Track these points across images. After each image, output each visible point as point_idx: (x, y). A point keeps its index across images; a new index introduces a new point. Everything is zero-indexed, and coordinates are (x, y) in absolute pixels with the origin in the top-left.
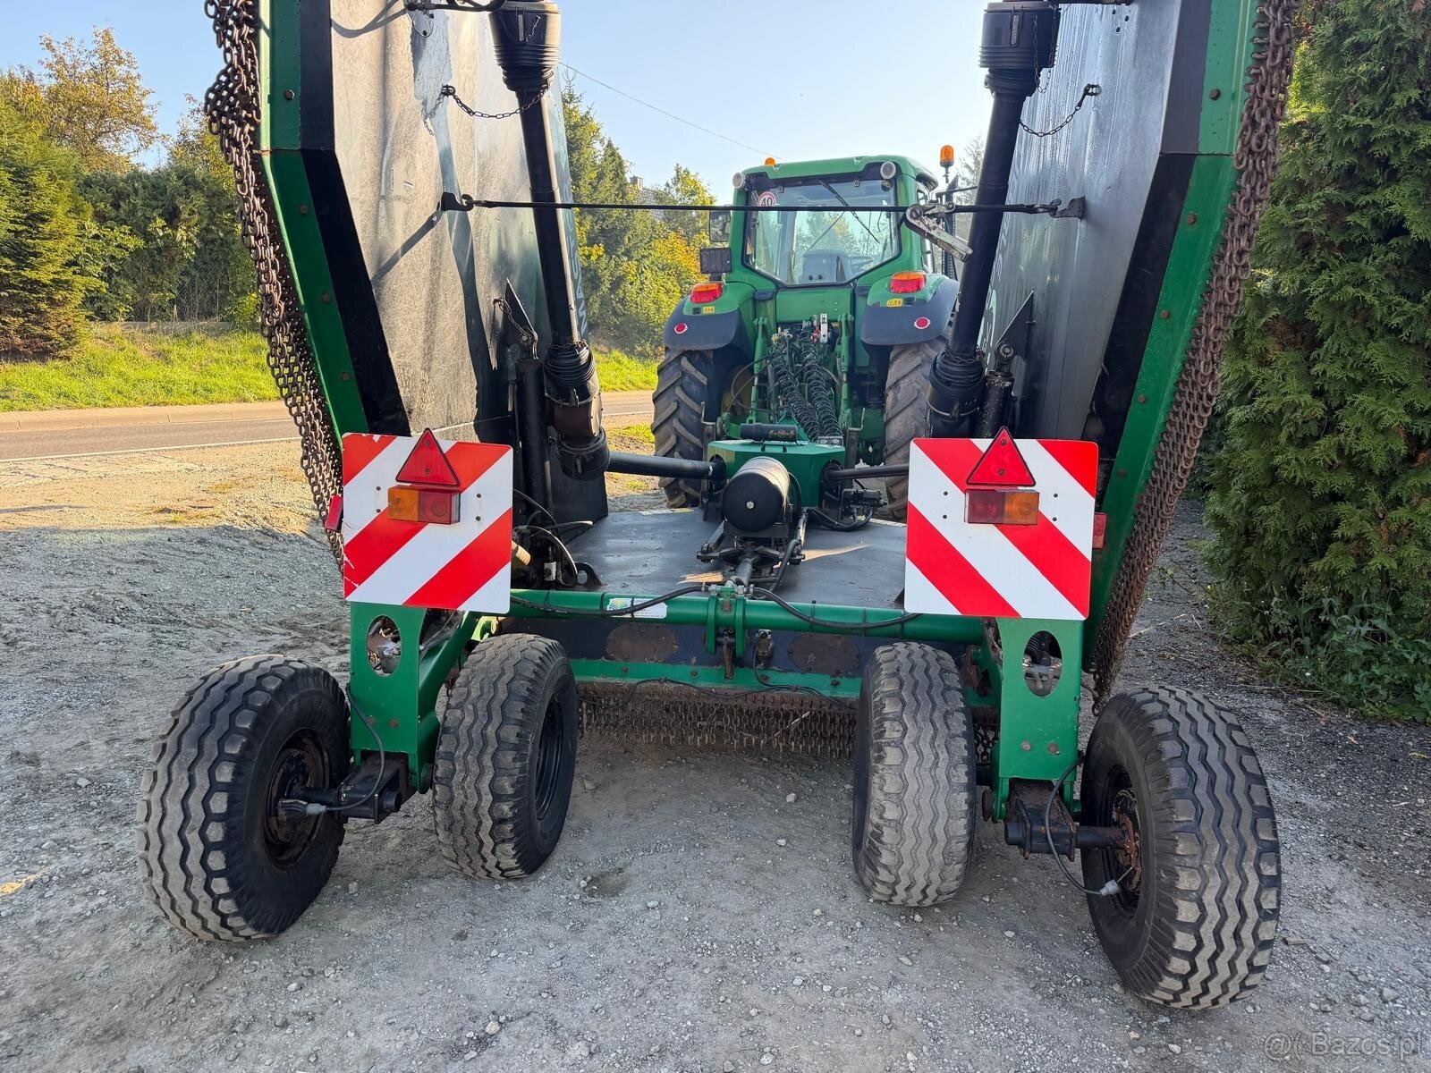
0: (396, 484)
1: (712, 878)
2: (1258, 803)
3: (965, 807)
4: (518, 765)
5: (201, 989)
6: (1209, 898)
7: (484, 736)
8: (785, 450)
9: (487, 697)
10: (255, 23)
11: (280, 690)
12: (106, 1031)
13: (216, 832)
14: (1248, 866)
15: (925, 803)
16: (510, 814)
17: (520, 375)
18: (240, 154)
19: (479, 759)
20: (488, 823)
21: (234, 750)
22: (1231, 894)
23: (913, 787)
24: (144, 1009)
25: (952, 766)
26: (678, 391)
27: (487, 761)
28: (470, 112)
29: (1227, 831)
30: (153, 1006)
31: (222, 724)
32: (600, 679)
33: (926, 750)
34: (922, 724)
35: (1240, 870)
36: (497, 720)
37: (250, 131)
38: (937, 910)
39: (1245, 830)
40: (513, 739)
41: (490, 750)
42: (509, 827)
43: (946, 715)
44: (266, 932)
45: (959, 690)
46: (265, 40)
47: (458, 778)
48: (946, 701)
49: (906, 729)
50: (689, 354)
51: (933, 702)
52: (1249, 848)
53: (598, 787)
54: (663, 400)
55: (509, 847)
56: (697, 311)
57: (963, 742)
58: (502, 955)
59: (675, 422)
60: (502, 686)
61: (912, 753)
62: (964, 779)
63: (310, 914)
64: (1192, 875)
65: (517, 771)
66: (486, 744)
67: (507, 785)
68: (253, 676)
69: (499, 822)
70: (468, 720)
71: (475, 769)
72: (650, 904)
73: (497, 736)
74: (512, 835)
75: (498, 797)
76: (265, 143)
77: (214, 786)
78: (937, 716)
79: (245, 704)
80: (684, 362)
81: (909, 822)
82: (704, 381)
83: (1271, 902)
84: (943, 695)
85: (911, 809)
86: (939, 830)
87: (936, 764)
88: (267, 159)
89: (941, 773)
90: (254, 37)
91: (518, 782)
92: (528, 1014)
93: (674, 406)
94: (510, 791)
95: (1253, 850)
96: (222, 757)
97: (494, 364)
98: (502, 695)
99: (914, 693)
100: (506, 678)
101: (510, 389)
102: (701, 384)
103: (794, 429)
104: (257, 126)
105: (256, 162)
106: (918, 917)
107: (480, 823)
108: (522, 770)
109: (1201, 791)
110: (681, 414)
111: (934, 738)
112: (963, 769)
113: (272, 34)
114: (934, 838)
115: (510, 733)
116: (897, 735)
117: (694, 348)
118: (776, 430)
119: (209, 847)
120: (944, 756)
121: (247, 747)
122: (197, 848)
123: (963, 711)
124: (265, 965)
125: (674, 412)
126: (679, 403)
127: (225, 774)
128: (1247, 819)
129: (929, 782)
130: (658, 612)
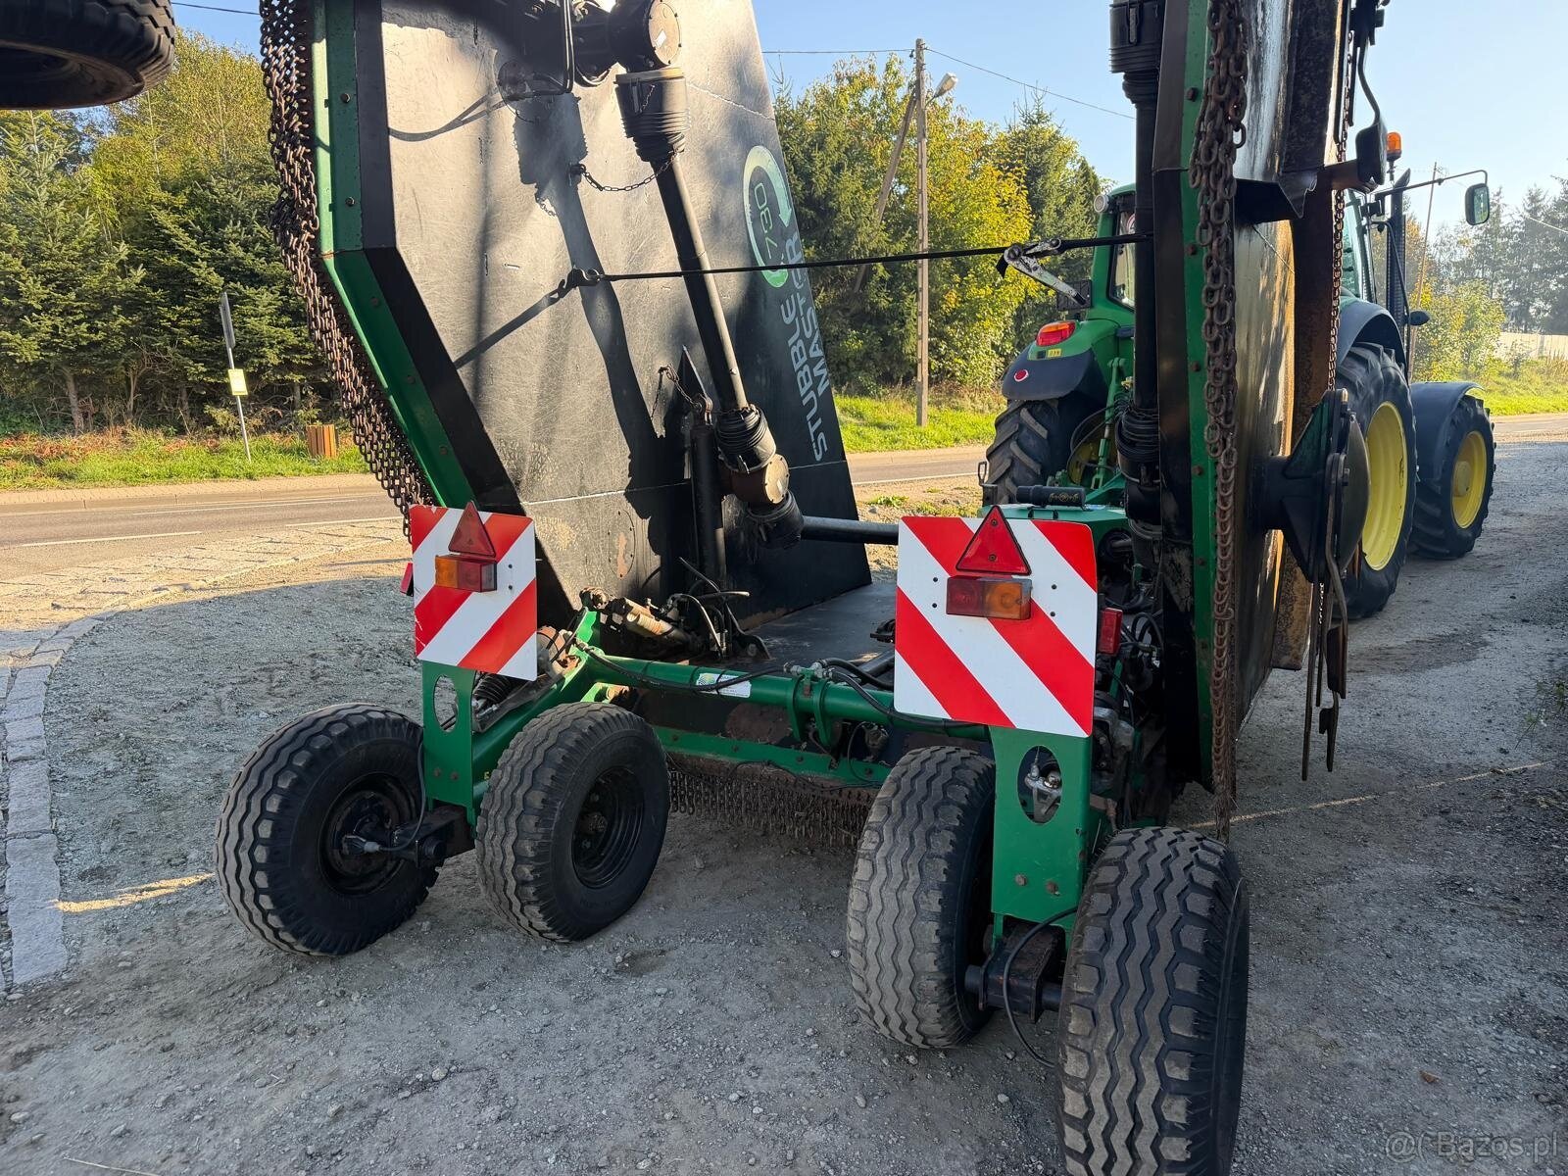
0: (448, 553)
2: (1180, 986)
3: (936, 940)
4: (541, 830)
5: (257, 990)
6: (1097, 1091)
7: (513, 797)
8: (1056, 516)
9: (525, 761)
10: (312, 142)
11: (343, 736)
12: (172, 1009)
13: (261, 854)
14: (1147, 1063)
15: (887, 925)
16: (531, 878)
17: (693, 441)
18: (295, 261)
19: (506, 819)
20: (512, 883)
21: (284, 784)
22: (1121, 1094)
23: (877, 907)
24: (208, 997)
25: (922, 888)
26: (1014, 447)
27: (512, 823)
28: (600, 188)
29: (1128, 1015)
30: (216, 997)
31: (282, 761)
32: (710, 756)
33: (896, 868)
34: (899, 838)
35: (1135, 1065)
36: (527, 783)
37: (309, 239)
38: (941, 1055)
39: (1151, 1018)
40: (538, 804)
41: (516, 812)
42: (531, 890)
43: (930, 832)
44: (321, 951)
45: (961, 806)
46: (324, 158)
47: (489, 835)
48: (936, 816)
49: (881, 842)
50: (1030, 405)
51: (920, 815)
52: (1152, 1039)
53: (707, 867)
54: (997, 457)
55: (535, 909)
56: (1041, 355)
57: (943, 865)
58: (499, 1011)
59: (1007, 481)
60: (540, 752)
61: (881, 870)
62: (937, 908)
63: (378, 945)
64: (1079, 1059)
65: (540, 836)
66: (513, 805)
67: (528, 848)
68: (324, 722)
69: (522, 883)
70: (505, 780)
71: (501, 829)
72: (658, 991)
73: (524, 799)
74: (534, 899)
75: (520, 859)
76: (328, 246)
77: (264, 814)
78: (919, 834)
79: (306, 746)
80: (1024, 413)
81: (872, 945)
82: (1044, 433)
83: (1176, 1113)
84: (935, 809)
85: (873, 932)
86: (903, 960)
87: (903, 884)
88: (330, 262)
89: (907, 896)
90: (312, 156)
91: (540, 846)
92: (478, 1070)
93: (1008, 464)
94: (531, 854)
95: (1157, 1043)
96: (274, 788)
97: (660, 431)
98: (538, 761)
99: (903, 804)
100: (547, 745)
101: (686, 455)
102: (1037, 436)
103: (1079, 492)
104: (317, 233)
105: (318, 264)
106: (911, 1059)
107: (506, 882)
108: (546, 835)
109: (1110, 960)
110: (1015, 473)
111: (907, 856)
112: (935, 897)
113: (331, 150)
114: (898, 971)
115: (537, 799)
116: (872, 847)
117: (1041, 397)
118: (1058, 493)
119: (256, 867)
120: (914, 877)
121: (296, 784)
122: (247, 867)
123: (955, 830)
124: (318, 979)
125: (1008, 471)
126: (1013, 460)
127: (273, 806)
128: (1157, 1003)
129: (892, 905)
130: (743, 690)
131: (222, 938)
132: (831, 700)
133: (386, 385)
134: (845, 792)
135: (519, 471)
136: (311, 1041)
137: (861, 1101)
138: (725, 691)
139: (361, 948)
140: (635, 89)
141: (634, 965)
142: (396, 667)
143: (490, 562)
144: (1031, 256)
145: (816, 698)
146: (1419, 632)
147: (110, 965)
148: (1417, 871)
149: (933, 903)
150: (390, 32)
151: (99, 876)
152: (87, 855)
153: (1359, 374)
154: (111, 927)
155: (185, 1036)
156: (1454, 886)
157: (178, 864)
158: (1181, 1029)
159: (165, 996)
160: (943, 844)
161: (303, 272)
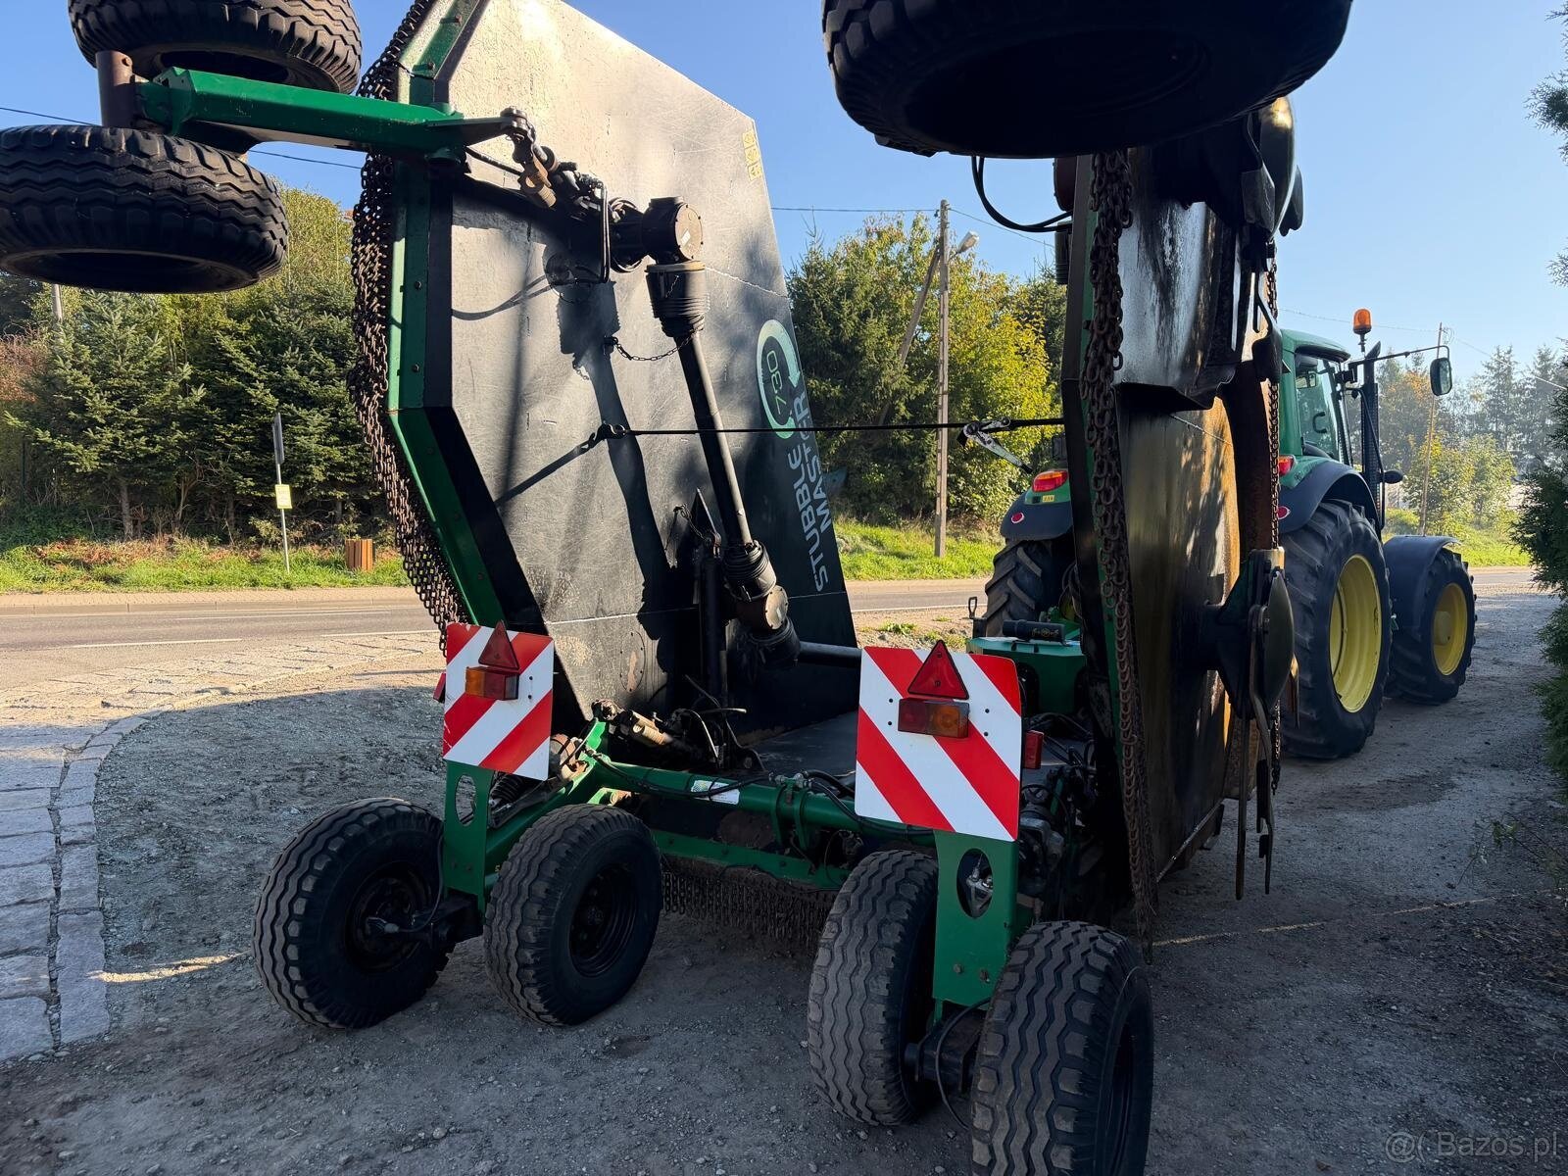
0: (478, 665)
1: (715, 1059)
2: (1069, 1052)
3: (882, 1021)
4: (543, 917)
5: (279, 1057)
6: (998, 1141)
7: (520, 886)
8: (1036, 650)
9: (532, 854)
10: (388, 321)
11: (373, 827)
12: (202, 1070)
13: (294, 929)
14: (1039, 1116)
15: (840, 1007)
16: (532, 961)
17: (703, 571)
18: (366, 416)
19: (512, 906)
20: (515, 966)
21: (319, 867)
22: (1018, 1143)
23: (832, 990)
24: (234, 1061)
25: (872, 973)
26: (1010, 583)
27: (518, 911)
28: (630, 358)
29: (1025, 1074)
30: (242, 1061)
31: (319, 846)
32: (701, 858)
33: (851, 955)
34: (854, 929)
35: (1029, 1117)
36: (533, 874)
37: (379, 399)
38: (889, 1132)
39: (1044, 1078)
40: (542, 894)
41: (522, 900)
42: (531, 973)
43: (882, 924)
44: (340, 1023)
45: (911, 902)
46: (396, 333)
47: (497, 920)
48: (888, 910)
49: (840, 931)
50: (1026, 545)
51: (874, 909)
52: (1044, 1096)
53: (694, 965)
54: (995, 592)
55: (533, 991)
56: (1036, 499)
57: (891, 954)
58: (496, 1082)
59: (1004, 613)
60: (546, 847)
61: (838, 956)
62: (884, 992)
63: (390, 1021)
64: (985, 1114)
65: (541, 923)
66: (519, 894)
67: (530, 934)
68: (358, 813)
69: (523, 966)
70: (513, 872)
71: (508, 915)
72: (641, 1070)
73: (530, 889)
74: (534, 981)
75: (522, 944)
76: (394, 404)
77: (299, 893)
78: (872, 925)
79: (341, 833)
80: (1020, 552)
81: (827, 1025)
82: (1038, 572)
83: (1063, 1160)
84: (888, 904)
85: (829, 1014)
86: (854, 1038)
87: (856, 970)
88: (395, 417)
89: (859, 981)
90: (387, 332)
91: (541, 933)
93: (1004, 599)
94: (533, 940)
95: (1048, 1100)
96: (310, 871)
97: (672, 562)
98: (544, 854)
99: (860, 899)
100: (553, 840)
101: (696, 583)
102: (1030, 573)
103: (1059, 628)
104: (386, 394)
105: (385, 419)
106: (862, 1134)
107: (509, 965)
108: (547, 923)
109: (1013, 1029)
110: (1011, 607)
111: (861, 944)
112: (884, 981)
113: (402, 326)
114: (849, 1049)
115: (541, 888)
116: (832, 936)
117: (1036, 537)
118: (1040, 628)
119: (289, 940)
120: (866, 963)
121: (330, 866)
122: (281, 940)
123: (904, 923)
124: (330, 1051)
125: (1004, 605)
126: (1010, 595)
127: (308, 886)
128: (1049, 1064)
129: (846, 989)
130: (732, 797)
131: (248, 1011)
132: (811, 809)
133: (434, 520)
134: (822, 894)
135: (545, 596)
136: (326, 1101)
137: (813, 1168)
138: (717, 798)
139: (373, 1024)
140: (662, 278)
141: (621, 1048)
142: (418, 771)
143: (512, 674)
144: (986, 431)
145: (796, 806)
146: (1391, 772)
147: (147, 1029)
148: (1348, 989)
149: (881, 987)
150: (458, 232)
151: (139, 952)
152: (130, 931)
153: (1328, 529)
154: (149, 995)
155: (213, 1093)
156: (1380, 1004)
157: (211, 944)
158: (1068, 1086)
159: (195, 1059)
160: (893, 935)
161: (372, 427)
